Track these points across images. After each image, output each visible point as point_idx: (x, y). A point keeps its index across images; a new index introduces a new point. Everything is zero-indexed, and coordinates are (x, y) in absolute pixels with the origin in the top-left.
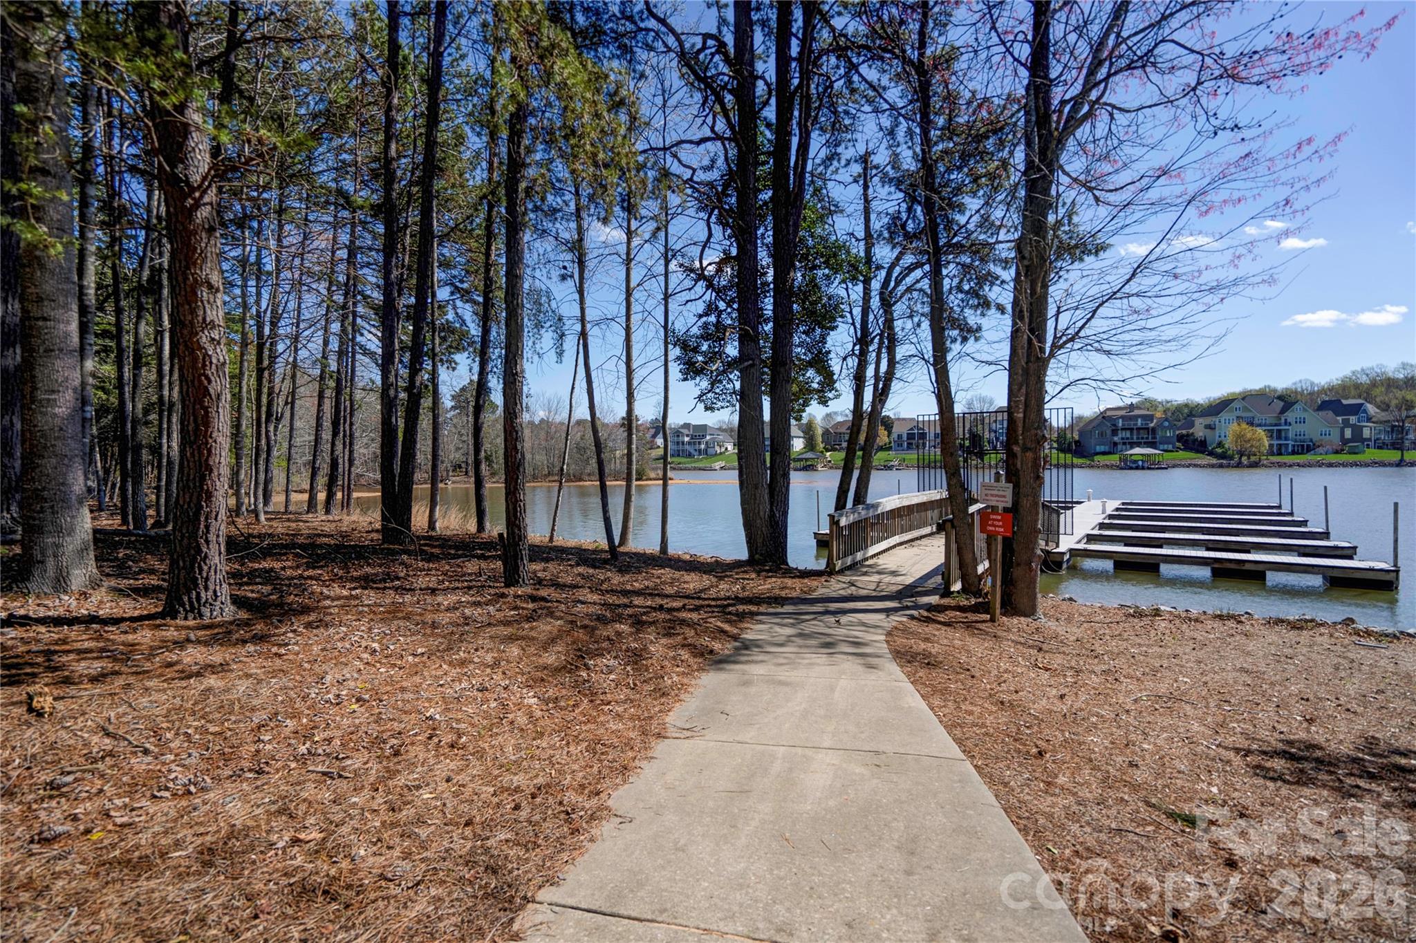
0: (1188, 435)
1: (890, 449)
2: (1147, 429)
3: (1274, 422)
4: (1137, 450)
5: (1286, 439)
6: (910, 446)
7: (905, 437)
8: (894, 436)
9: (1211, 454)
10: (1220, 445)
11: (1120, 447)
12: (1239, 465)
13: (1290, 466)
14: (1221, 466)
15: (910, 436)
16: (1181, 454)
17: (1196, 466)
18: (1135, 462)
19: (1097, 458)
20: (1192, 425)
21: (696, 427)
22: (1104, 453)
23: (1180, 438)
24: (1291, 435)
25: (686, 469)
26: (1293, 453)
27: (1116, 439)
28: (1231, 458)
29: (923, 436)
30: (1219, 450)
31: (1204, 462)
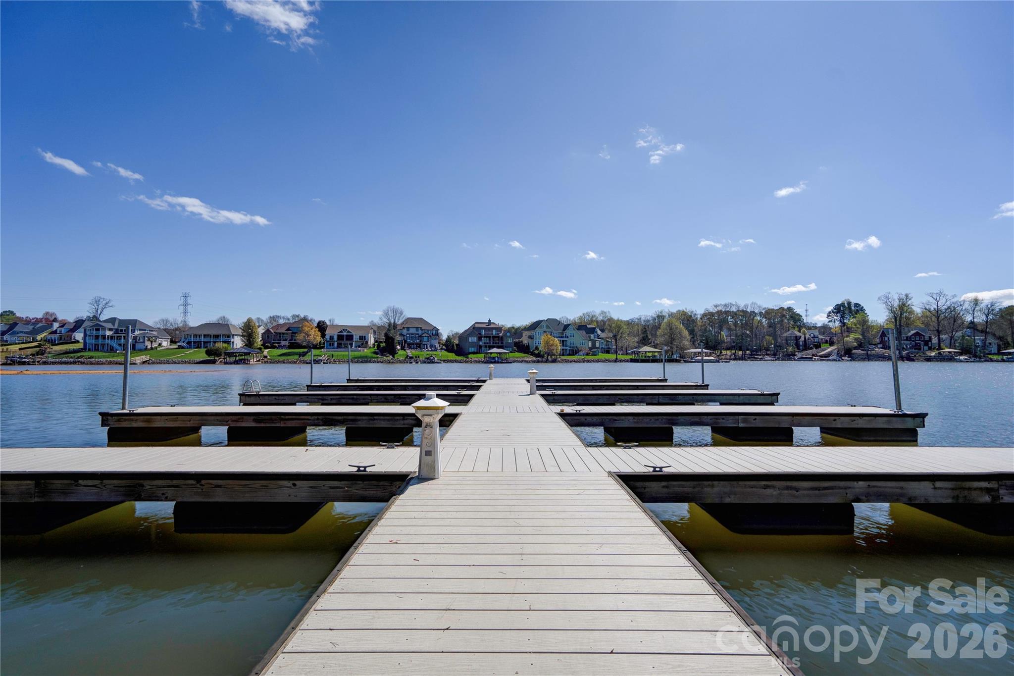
0: (519, 342)
1: (323, 348)
2: (498, 337)
3: (560, 335)
4: (495, 350)
5: (566, 346)
6: (339, 346)
7: (336, 338)
8: (328, 337)
9: (533, 354)
10: (537, 348)
11: (483, 349)
12: (547, 361)
13: (571, 362)
14: (538, 362)
15: (340, 337)
16: (517, 354)
17: (525, 361)
18: (494, 358)
19: (470, 356)
20: (521, 336)
21: (122, 322)
22: (474, 353)
23: (516, 344)
24: (568, 344)
25: (98, 363)
26: (569, 355)
27: (481, 343)
28: (542, 357)
29: (350, 337)
30: (536, 352)
31: (530, 359)
